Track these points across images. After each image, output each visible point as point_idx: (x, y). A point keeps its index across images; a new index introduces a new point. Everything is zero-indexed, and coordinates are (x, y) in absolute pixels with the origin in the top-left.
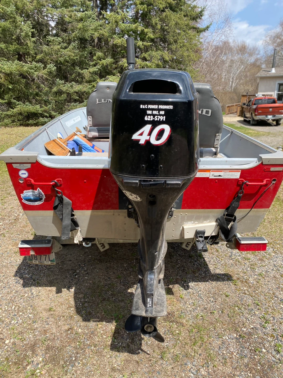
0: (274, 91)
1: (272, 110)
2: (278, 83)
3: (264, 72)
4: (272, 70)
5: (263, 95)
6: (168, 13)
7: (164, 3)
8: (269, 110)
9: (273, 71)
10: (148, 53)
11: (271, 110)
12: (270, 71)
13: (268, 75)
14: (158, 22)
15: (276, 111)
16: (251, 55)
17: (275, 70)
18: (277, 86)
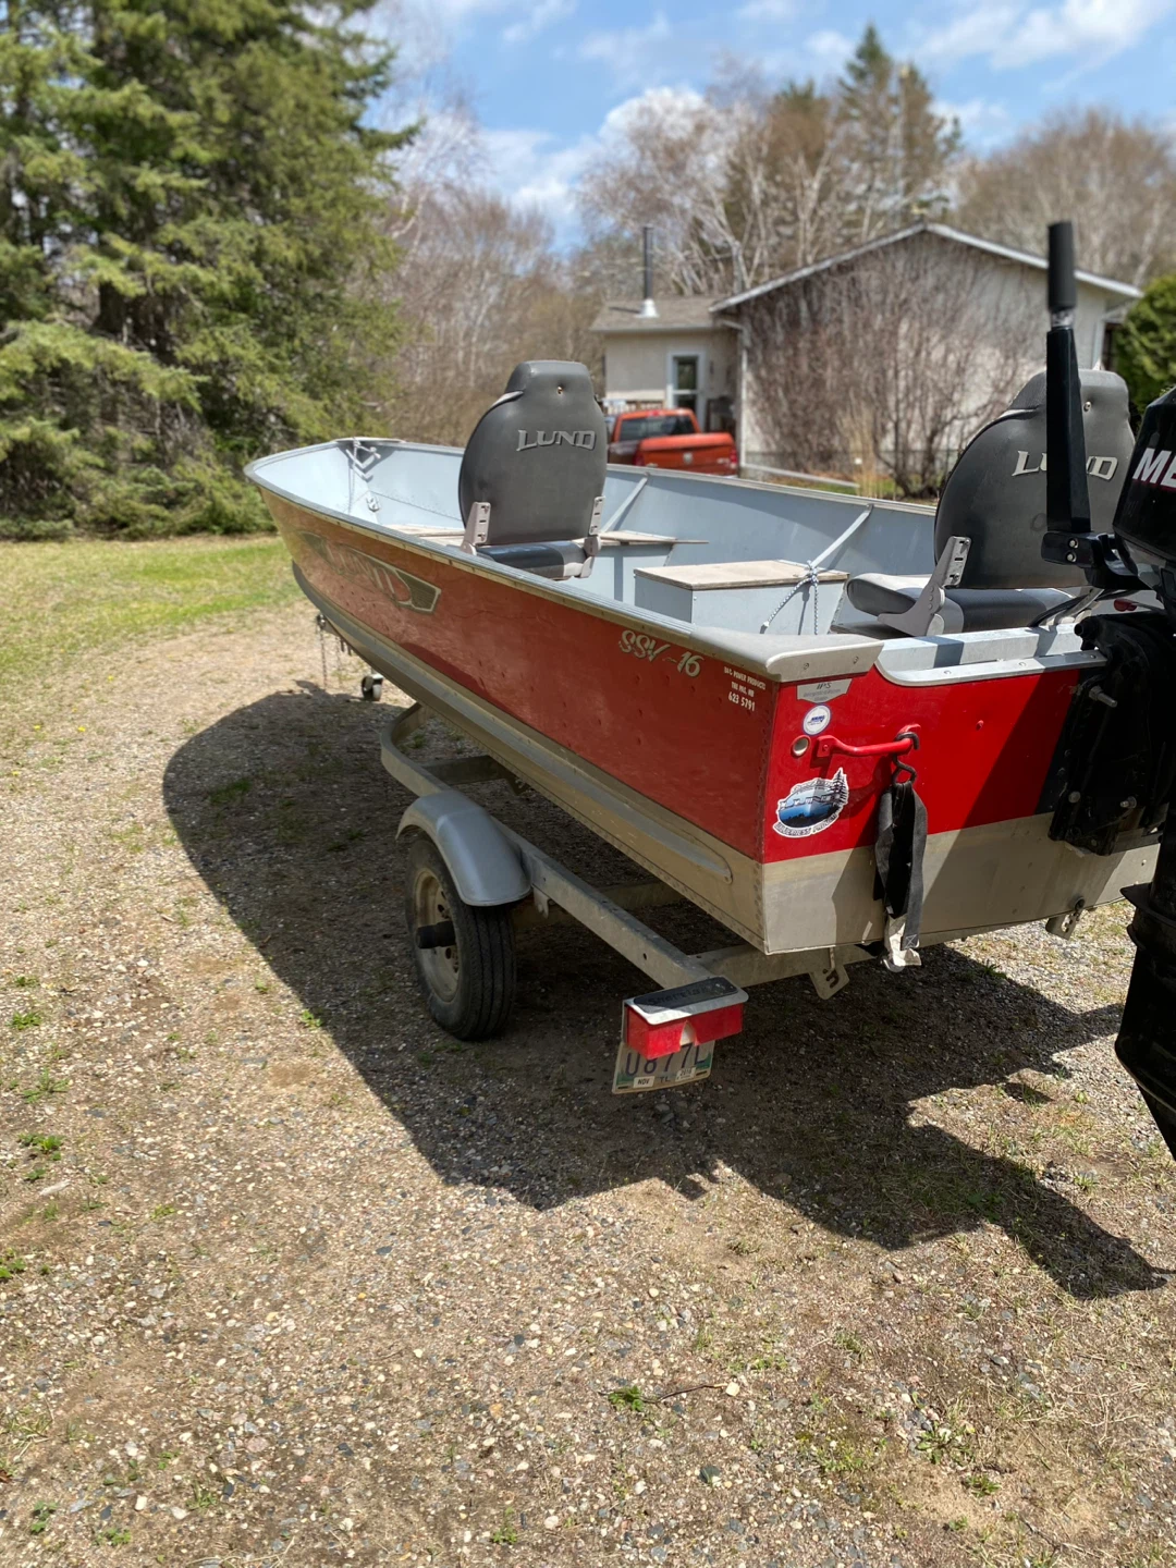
0: (662, 387)
1: (695, 458)
2: (676, 358)
3: (616, 313)
4: (643, 307)
5: (629, 402)
6: (261, 61)
7: (234, 10)
8: (682, 460)
9: (650, 309)
10: (192, 225)
11: (688, 457)
12: (637, 312)
13: (633, 326)
14: (215, 93)
15: (708, 461)
16: (523, 242)
17: (658, 308)
18: (670, 369)
